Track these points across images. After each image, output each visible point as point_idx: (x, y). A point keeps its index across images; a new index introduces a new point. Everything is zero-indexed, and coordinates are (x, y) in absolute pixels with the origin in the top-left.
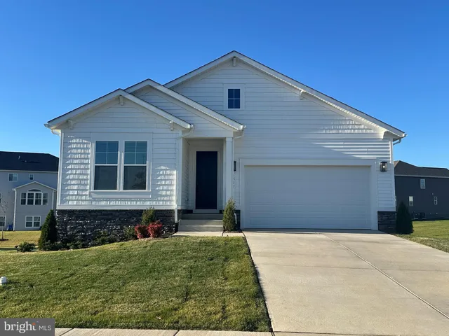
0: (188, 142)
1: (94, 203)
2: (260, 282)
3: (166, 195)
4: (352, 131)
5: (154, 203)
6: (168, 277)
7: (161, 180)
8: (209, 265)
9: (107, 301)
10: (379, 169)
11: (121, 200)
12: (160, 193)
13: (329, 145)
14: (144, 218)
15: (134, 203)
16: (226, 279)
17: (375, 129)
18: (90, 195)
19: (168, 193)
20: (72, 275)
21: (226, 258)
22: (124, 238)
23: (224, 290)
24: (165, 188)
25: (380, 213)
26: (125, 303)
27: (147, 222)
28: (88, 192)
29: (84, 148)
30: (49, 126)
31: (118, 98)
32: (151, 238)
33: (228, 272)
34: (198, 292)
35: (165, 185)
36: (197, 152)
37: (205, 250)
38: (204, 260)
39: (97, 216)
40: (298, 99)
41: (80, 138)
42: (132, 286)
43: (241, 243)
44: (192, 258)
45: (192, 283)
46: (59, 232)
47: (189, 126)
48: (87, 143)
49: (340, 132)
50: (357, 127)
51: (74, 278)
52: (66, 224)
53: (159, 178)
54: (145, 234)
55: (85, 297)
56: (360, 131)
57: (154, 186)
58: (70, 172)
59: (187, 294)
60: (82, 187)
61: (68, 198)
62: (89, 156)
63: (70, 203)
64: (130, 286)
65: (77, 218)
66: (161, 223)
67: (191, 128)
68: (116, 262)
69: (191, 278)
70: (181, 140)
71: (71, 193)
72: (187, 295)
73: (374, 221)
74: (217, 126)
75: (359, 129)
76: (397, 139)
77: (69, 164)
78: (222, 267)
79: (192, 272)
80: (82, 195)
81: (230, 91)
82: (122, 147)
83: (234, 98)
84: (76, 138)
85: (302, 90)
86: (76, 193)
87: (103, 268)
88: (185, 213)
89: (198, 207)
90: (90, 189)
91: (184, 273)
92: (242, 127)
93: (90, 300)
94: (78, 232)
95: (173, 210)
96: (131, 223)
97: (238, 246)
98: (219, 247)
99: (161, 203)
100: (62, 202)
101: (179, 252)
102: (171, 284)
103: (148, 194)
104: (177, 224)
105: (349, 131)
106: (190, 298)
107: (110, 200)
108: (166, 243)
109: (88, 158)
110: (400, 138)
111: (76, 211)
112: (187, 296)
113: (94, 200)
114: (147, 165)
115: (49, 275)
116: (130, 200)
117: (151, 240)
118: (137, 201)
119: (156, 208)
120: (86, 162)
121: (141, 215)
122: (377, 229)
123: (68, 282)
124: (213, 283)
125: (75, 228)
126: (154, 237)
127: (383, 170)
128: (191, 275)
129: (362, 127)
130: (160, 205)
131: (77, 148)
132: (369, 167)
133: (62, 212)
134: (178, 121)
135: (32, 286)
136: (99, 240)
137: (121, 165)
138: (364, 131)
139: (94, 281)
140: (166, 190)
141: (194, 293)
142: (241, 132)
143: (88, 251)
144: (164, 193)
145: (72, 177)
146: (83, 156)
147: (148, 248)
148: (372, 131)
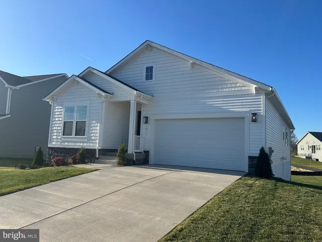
1: (62, 144)
3: (94, 140)
4: (230, 89)
5: (88, 144)
10: (251, 120)
11: (74, 142)
12: (92, 138)
17: (248, 86)
18: (61, 139)
25: (250, 158)
28: (60, 137)
29: (60, 112)
35: (94, 133)
40: (190, 68)
48: (61, 109)
49: (220, 90)
50: (233, 85)
52: (51, 155)
53: (92, 129)
56: (236, 89)
57: (89, 133)
58: (54, 125)
60: (58, 134)
62: (62, 116)
63: (53, 143)
65: (55, 152)
70: (104, 104)
71: (54, 137)
74: (126, 92)
75: (235, 87)
77: (54, 121)
80: (58, 139)
81: (147, 68)
82: (75, 109)
83: (149, 73)
84: (58, 106)
85: (191, 61)
90: (61, 135)
95: (96, 149)
99: (92, 145)
103: (85, 138)
105: (227, 90)
107: (69, 142)
113: (63, 142)
114: (86, 120)
116: (78, 142)
118: (81, 143)
120: (61, 119)
122: (247, 171)
127: (254, 121)
129: (238, 85)
131: (57, 112)
132: (244, 118)
133: (50, 148)
137: (75, 120)
138: (240, 89)
140: (95, 136)
145: (54, 128)
146: (59, 116)
148: (246, 88)
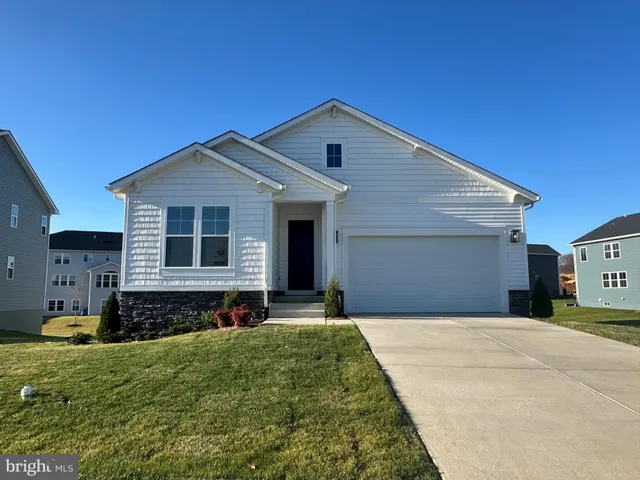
0: (280, 207)
1: (165, 283)
2: (398, 394)
3: (254, 273)
4: (477, 194)
5: (239, 283)
6: (261, 387)
7: (247, 254)
8: (318, 367)
9: (170, 430)
10: (509, 239)
11: (198, 279)
12: (246, 270)
13: (449, 211)
14: (226, 301)
15: (213, 283)
16: (347, 390)
17: (503, 191)
18: (160, 274)
19: (256, 270)
20: (127, 381)
21: (339, 356)
22: (201, 327)
23: (348, 412)
24: (253, 263)
25: (511, 293)
26: (197, 433)
27: (230, 306)
28: (157, 270)
29: (153, 216)
30: (111, 189)
31: (194, 154)
32: (235, 327)
33: (347, 379)
34: (310, 414)
35: (252, 260)
36: (290, 222)
37: (308, 344)
38: (309, 360)
39: (168, 298)
40: (411, 156)
41: (148, 204)
42: (209, 402)
43: (354, 334)
44: (291, 356)
45: (297, 398)
46: (122, 318)
47: (281, 187)
48: (157, 210)
49: (462, 194)
50: (482, 189)
51: (129, 386)
52: (132, 309)
53: (244, 252)
54: (228, 322)
55: (139, 422)
56: (486, 194)
57: (239, 261)
58: (136, 245)
59: (293, 417)
60: (151, 264)
61: (134, 277)
62: (159, 225)
63: (137, 283)
64: (206, 402)
65: (145, 301)
66: (248, 307)
67: (283, 189)
68: (189, 361)
69: (295, 388)
70: (271, 205)
71: (138, 270)
72: (292, 420)
73: (504, 302)
74: (317, 186)
75: (484, 192)
76: (529, 203)
77: (135, 236)
78: (337, 370)
79: (295, 379)
80: (151, 273)
81: (330, 147)
82: (198, 213)
83: (334, 156)
84: (144, 204)
85: (417, 145)
86: (143, 270)
87: (170, 371)
88: (275, 295)
89: (291, 287)
90: (160, 265)
91: (283, 380)
92: (346, 187)
93: (146, 427)
94: (146, 319)
95: (262, 292)
96: (210, 308)
97: (352, 337)
98: (325, 339)
99: (247, 283)
100: (127, 281)
101: (273, 347)
102: (266, 399)
103: (230, 271)
104: (267, 309)
105: (473, 194)
106: (299, 426)
107: (185, 279)
108: (256, 334)
109: (157, 228)
110: (532, 203)
111: (144, 292)
112: (292, 422)
113: (166, 279)
114: (229, 235)
115: (96, 381)
116: (209, 278)
117: (235, 330)
118: (217, 280)
119: (241, 289)
120: (156, 232)
121: (222, 298)
122: (508, 311)
123: (118, 393)
124: (329, 398)
125: (142, 314)
126: (240, 326)
127: (514, 241)
128: (294, 384)
129: (488, 189)
130: (245, 286)
131: (144, 216)
132: (497, 236)
133: (127, 294)
134: (267, 181)
135: (66, 401)
136: (171, 329)
137: (197, 236)
138: (490, 194)
139: (155, 392)
140: (254, 267)
141: (302, 416)
142: (344, 195)
143: (154, 344)
144: (251, 270)
145: (138, 251)
146: (152, 225)
147: (232, 341)
148: (500, 194)
